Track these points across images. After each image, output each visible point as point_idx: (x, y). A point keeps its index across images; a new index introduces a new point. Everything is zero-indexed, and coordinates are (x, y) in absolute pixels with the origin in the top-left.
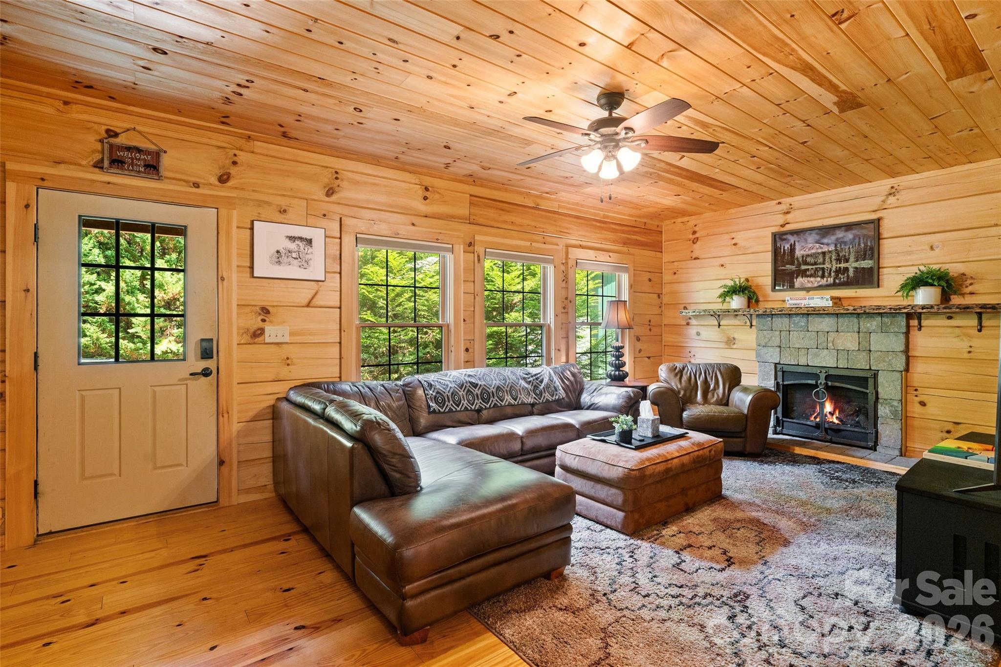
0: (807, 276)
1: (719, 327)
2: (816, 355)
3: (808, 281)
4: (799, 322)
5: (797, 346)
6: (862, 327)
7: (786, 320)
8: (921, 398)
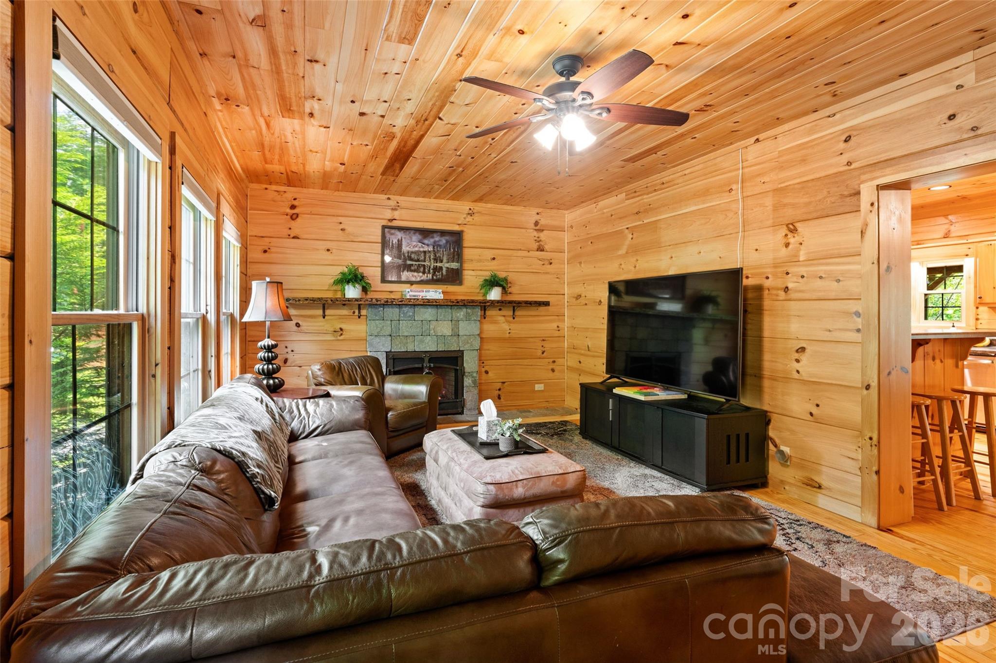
0: (412, 271)
1: (324, 317)
2: (422, 341)
3: (413, 276)
4: (407, 312)
5: (406, 334)
6: (454, 317)
7: (397, 310)
8: (486, 368)
